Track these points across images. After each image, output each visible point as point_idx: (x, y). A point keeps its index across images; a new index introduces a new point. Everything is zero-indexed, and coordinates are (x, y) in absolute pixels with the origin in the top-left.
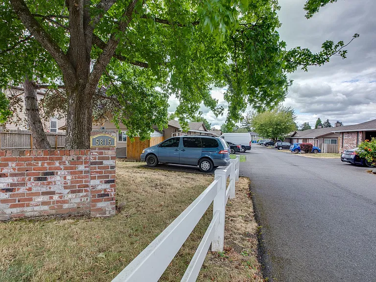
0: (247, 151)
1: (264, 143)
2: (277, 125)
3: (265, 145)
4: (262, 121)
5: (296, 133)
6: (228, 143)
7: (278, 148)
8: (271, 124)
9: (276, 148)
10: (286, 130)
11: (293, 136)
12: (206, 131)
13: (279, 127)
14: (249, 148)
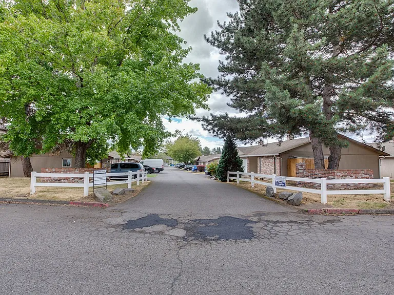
0: (161, 172)
1: (179, 166)
2: (187, 151)
3: (179, 168)
4: (175, 148)
5: (199, 158)
6: (144, 166)
7: (186, 169)
8: (182, 151)
9: (185, 169)
10: (193, 155)
11: (198, 160)
12: (129, 157)
13: (188, 153)
14: (162, 170)
